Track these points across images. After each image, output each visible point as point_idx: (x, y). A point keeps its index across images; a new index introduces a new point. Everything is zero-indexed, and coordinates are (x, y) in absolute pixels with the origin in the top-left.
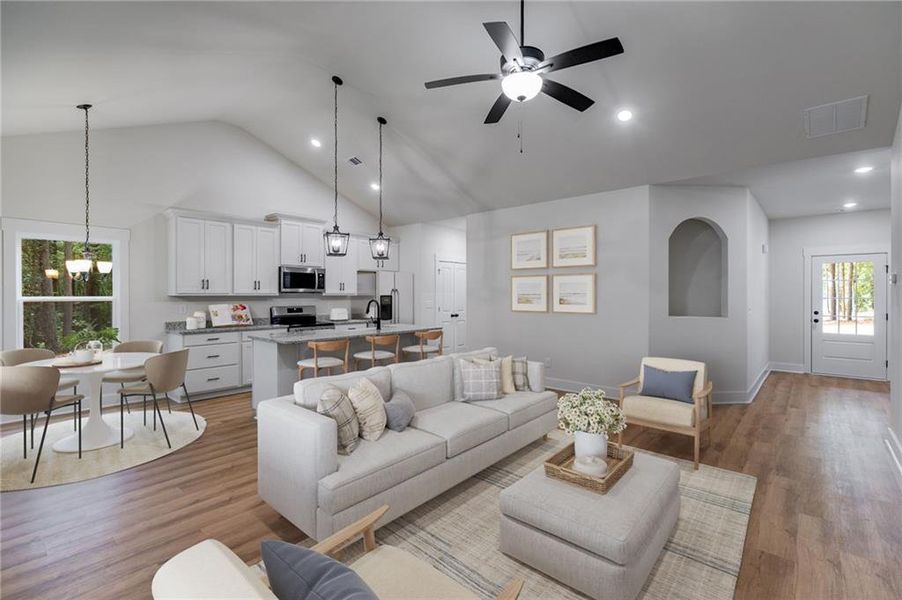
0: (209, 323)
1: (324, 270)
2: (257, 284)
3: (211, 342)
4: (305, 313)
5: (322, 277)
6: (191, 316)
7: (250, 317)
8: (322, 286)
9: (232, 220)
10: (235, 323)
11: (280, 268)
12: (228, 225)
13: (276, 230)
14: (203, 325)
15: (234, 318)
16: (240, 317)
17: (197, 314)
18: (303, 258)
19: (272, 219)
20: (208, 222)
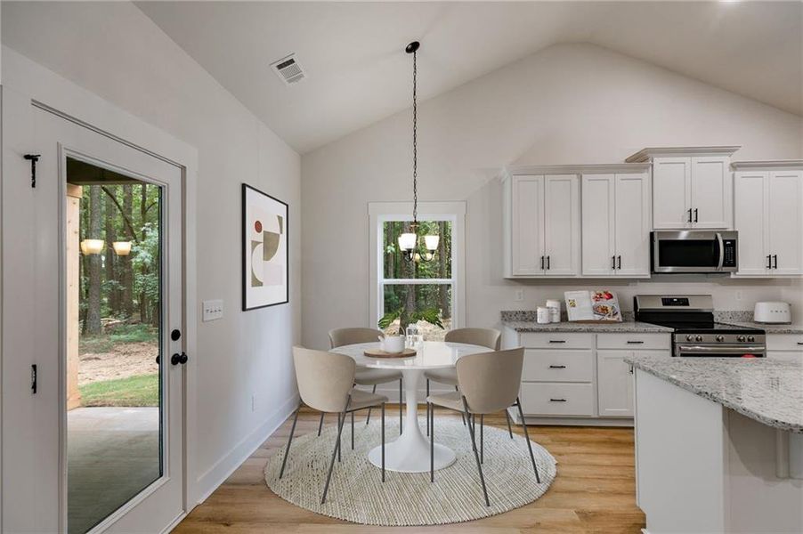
0: (564, 316)
1: (736, 233)
2: (616, 262)
3: (554, 345)
4: (693, 306)
5: (732, 246)
6: (544, 305)
7: (618, 309)
8: (731, 261)
9: (578, 170)
10: (597, 317)
11: (652, 235)
12: (574, 178)
13: (646, 176)
14: (556, 318)
15: (596, 310)
16: (605, 310)
17: (549, 304)
18: (693, 215)
19: (640, 161)
20: (549, 178)
